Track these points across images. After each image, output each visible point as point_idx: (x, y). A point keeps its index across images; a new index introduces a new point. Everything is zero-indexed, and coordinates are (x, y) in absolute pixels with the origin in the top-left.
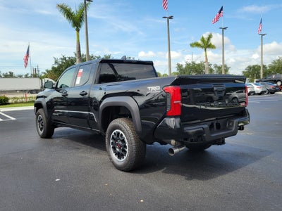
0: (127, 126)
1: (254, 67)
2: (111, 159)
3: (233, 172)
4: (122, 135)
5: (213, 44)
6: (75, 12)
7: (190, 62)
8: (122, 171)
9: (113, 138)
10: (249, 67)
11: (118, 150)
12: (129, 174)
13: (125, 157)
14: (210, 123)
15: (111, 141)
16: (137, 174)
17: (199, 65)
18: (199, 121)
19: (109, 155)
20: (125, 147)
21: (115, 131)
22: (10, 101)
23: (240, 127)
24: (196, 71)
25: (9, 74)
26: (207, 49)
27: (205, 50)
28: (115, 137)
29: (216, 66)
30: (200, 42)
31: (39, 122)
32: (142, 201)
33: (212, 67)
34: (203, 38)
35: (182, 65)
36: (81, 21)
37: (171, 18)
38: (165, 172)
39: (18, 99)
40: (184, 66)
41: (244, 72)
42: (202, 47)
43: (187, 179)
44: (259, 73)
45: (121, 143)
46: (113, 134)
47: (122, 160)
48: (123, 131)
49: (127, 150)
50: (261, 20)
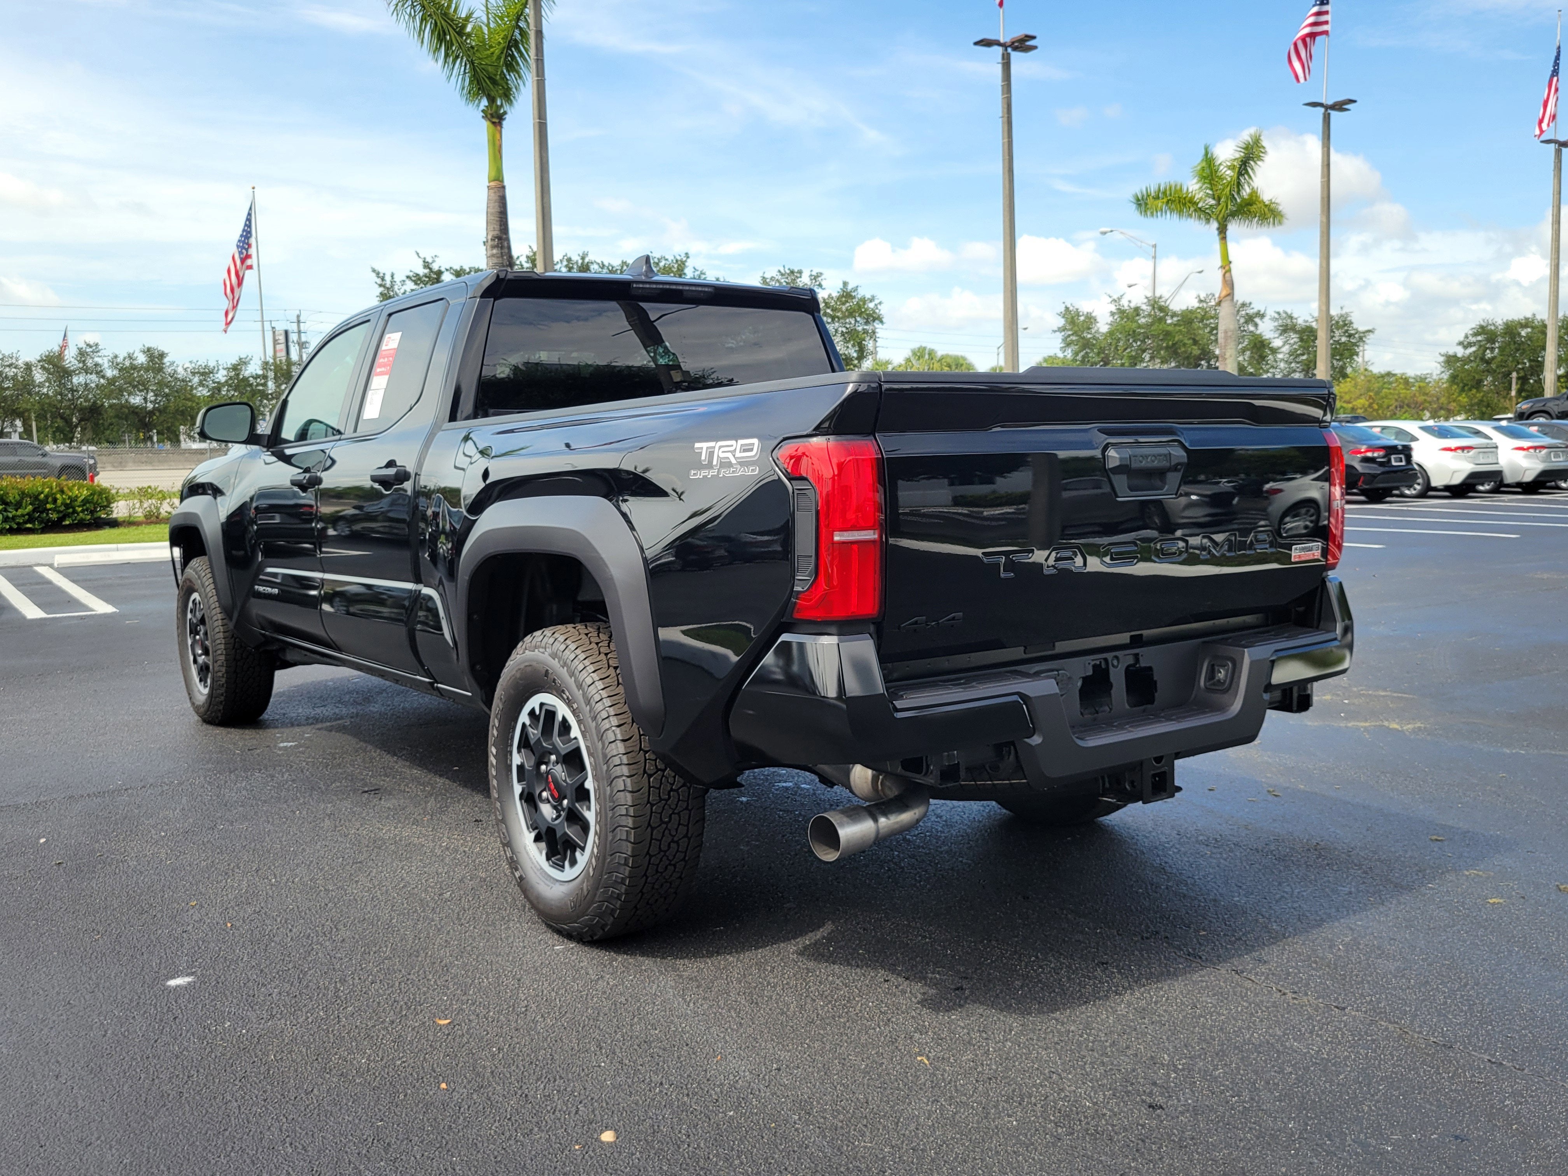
0: (589, 676)
1: (1511, 329)
2: (514, 864)
3: (1223, 970)
4: (565, 727)
5: (1266, 196)
6: (480, 14)
7: (1137, 298)
8: (569, 936)
9: (524, 742)
10: (1482, 330)
11: (547, 811)
12: (604, 956)
13: (583, 858)
14: (1083, 667)
15: (517, 759)
16: (647, 963)
17: (1187, 318)
18: (1017, 653)
19: (508, 844)
20: (582, 795)
21: (534, 702)
22: (120, 510)
23: (1287, 689)
24: (1173, 351)
25: (142, 359)
26: (1233, 228)
27: (1222, 230)
28: (534, 733)
29: (1287, 327)
30: (1193, 186)
31: (194, 631)
32: (608, 1136)
33: (1266, 329)
34: (1209, 160)
35: (1090, 320)
36: (511, 66)
37: (1023, 44)
38: (816, 953)
39: (163, 496)
40: (1103, 326)
41: (1450, 360)
42: (1205, 214)
43: (932, 1004)
44: (1538, 367)
45: (559, 771)
46: (524, 718)
47: (570, 873)
48: (569, 703)
49: (590, 816)
50: (1557, 58)
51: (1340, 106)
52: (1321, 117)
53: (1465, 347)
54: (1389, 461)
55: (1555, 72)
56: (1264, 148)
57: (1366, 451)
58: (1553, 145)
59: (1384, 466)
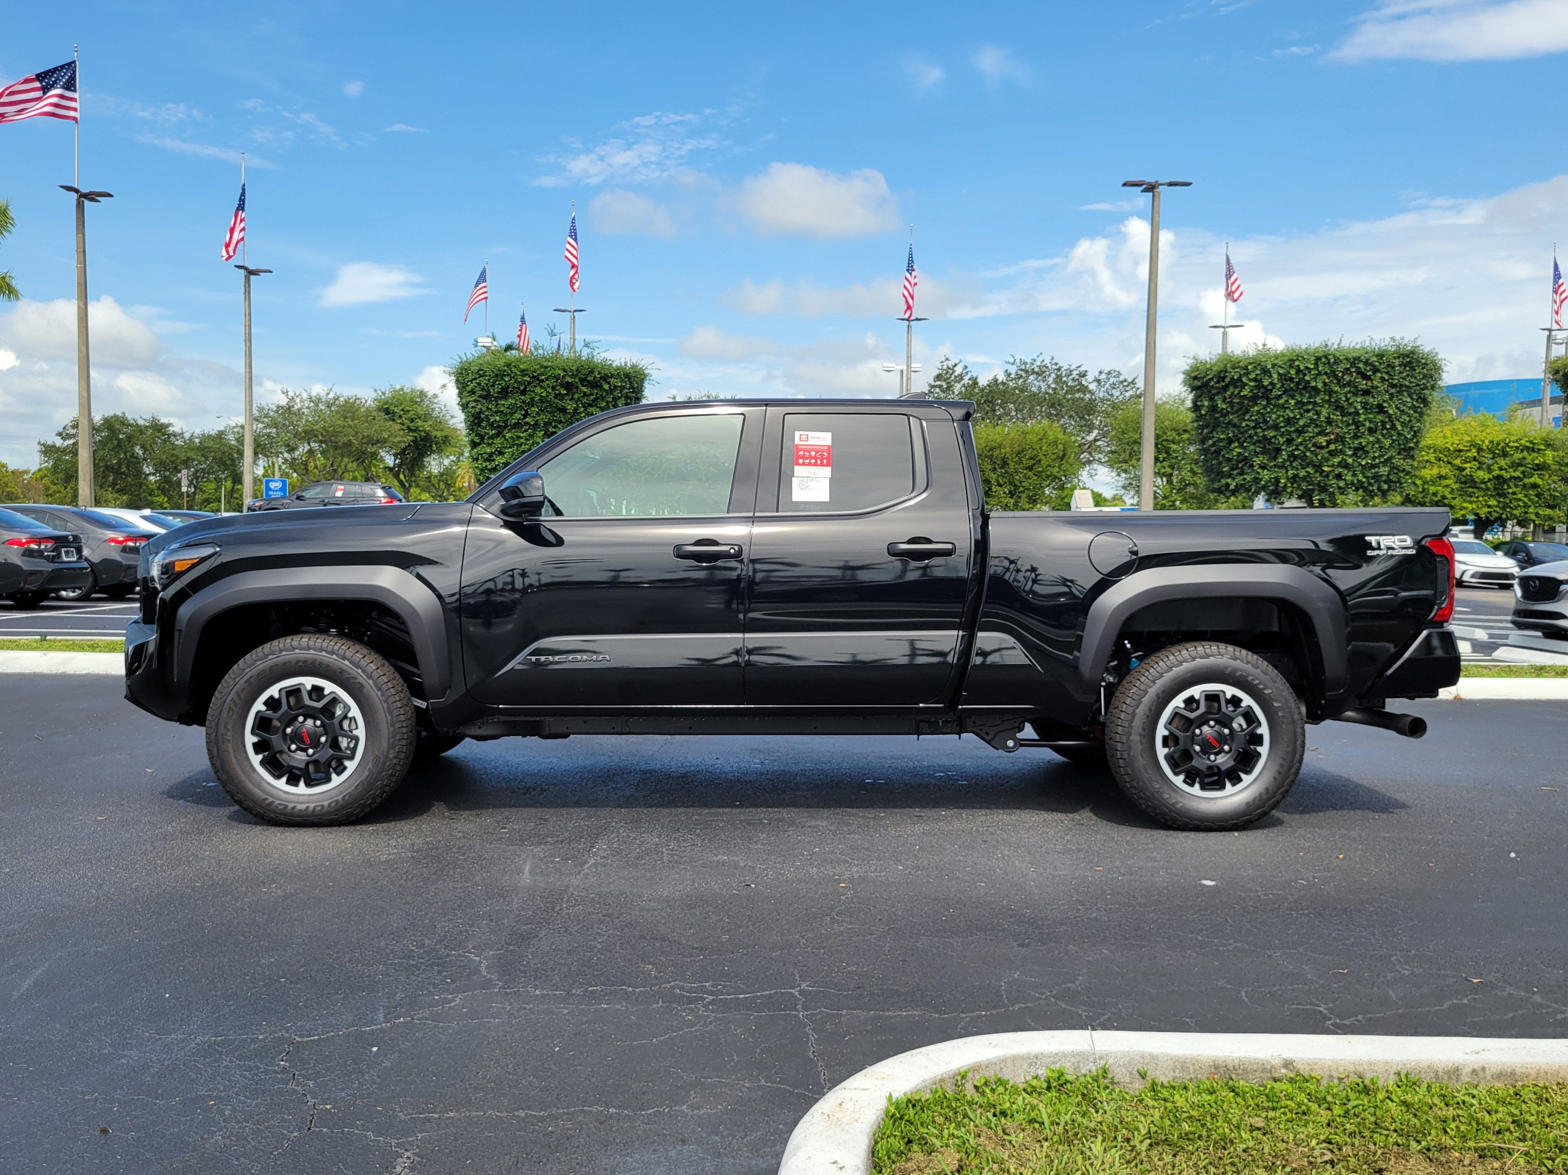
15: (1163, 732)
46: (1176, 704)
50: (243, 194)
51: (91, 196)
52: (75, 203)
53: (64, 439)
54: (59, 555)
55: (241, 207)
56: (13, 219)
57: (28, 542)
58: (242, 271)
59: (52, 562)
